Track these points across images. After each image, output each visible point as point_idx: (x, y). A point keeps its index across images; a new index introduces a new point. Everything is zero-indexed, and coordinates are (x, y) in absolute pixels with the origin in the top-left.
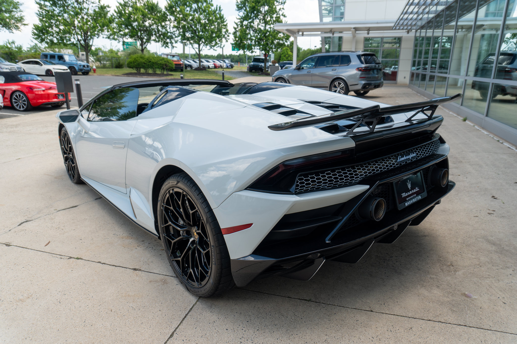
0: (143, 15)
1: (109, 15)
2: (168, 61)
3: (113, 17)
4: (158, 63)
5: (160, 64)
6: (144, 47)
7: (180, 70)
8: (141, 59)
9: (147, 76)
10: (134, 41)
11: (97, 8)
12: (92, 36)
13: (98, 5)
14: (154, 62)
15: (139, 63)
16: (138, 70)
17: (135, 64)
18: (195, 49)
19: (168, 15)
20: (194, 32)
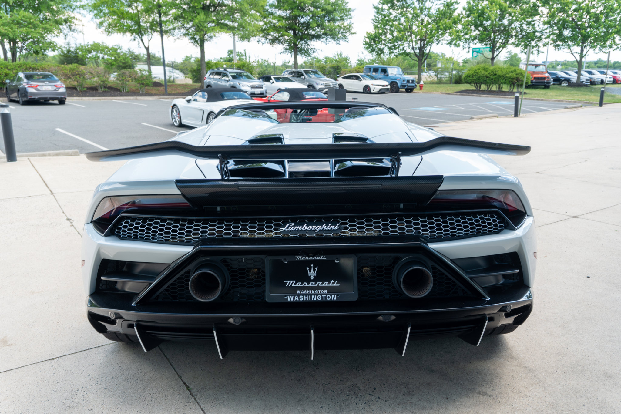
0: (501, 10)
1: (456, 14)
2: (521, 73)
3: (461, 16)
4: (507, 77)
5: (509, 78)
6: (495, 54)
7: (543, 86)
8: (483, 71)
9: (487, 94)
10: (485, 46)
11: (442, 5)
12: (430, 43)
13: (444, 2)
14: (501, 75)
15: (479, 77)
16: (477, 86)
17: (475, 78)
18: (574, 54)
19: (539, 7)
20: (576, 27)
